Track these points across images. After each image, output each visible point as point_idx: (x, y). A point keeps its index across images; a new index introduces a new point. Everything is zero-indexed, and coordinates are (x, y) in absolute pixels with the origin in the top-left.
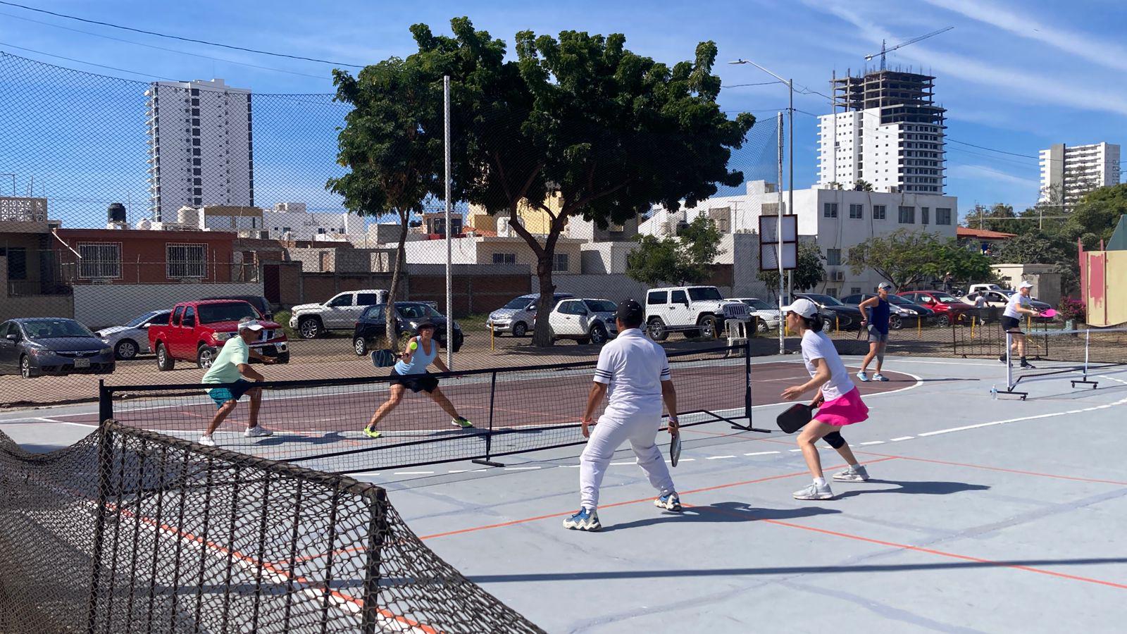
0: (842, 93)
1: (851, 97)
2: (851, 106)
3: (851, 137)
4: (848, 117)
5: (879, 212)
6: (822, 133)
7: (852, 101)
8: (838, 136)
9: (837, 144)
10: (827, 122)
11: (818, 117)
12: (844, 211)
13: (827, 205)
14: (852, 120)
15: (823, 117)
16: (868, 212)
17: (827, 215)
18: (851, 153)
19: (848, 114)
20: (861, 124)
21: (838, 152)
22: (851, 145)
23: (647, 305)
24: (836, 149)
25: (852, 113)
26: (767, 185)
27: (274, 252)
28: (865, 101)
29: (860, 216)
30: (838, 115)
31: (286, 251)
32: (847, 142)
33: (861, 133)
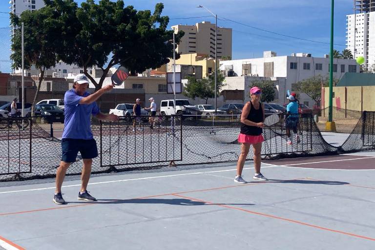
0: (359, 4)
1: (363, 6)
2: (363, 10)
3: (363, 26)
4: (361, 16)
5: (319, 67)
6: (349, 24)
7: (364, 8)
8: (356, 25)
9: (356, 29)
10: (351, 18)
11: (347, 16)
12: (300, 66)
13: (292, 64)
14: (363, 17)
15: (349, 16)
16: (312, 67)
17: (291, 68)
18: (363, 34)
19: (361, 14)
20: (368, 19)
21: (356, 33)
22: (363, 30)
23: (161, 107)
24: (355, 32)
25: (364, 14)
26: (272, 53)
27: (29, 82)
28: (370, 8)
29: (309, 68)
30: (357, 15)
31: (34, 81)
32: (361, 28)
33: (368, 24)
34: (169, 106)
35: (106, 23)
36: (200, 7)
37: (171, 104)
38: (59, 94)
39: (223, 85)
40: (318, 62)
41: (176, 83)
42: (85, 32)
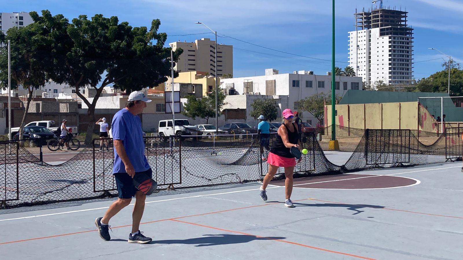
0: (361, 20)
1: (365, 22)
2: (365, 27)
3: (365, 43)
4: (363, 33)
5: (321, 84)
6: (351, 41)
7: (365, 24)
8: (358, 42)
9: (358, 46)
10: (353, 34)
11: (349, 33)
12: (303, 84)
13: (294, 81)
14: (365, 34)
15: (351, 33)
16: (315, 84)
17: (294, 86)
18: (365, 51)
19: (363, 31)
20: (370, 36)
21: (358, 50)
22: (365, 47)
23: (159, 127)
24: (357, 49)
25: (365, 30)
26: (274, 71)
27: (17, 103)
28: (371, 24)
29: (311, 86)
30: (358, 31)
31: (22, 102)
32: (363, 45)
33: (370, 40)
34: (168, 126)
35: (99, 40)
36: (199, 23)
37: (170, 124)
38: (49, 115)
39: (224, 104)
40: (321, 80)
41: (175, 102)
42: (77, 50)
